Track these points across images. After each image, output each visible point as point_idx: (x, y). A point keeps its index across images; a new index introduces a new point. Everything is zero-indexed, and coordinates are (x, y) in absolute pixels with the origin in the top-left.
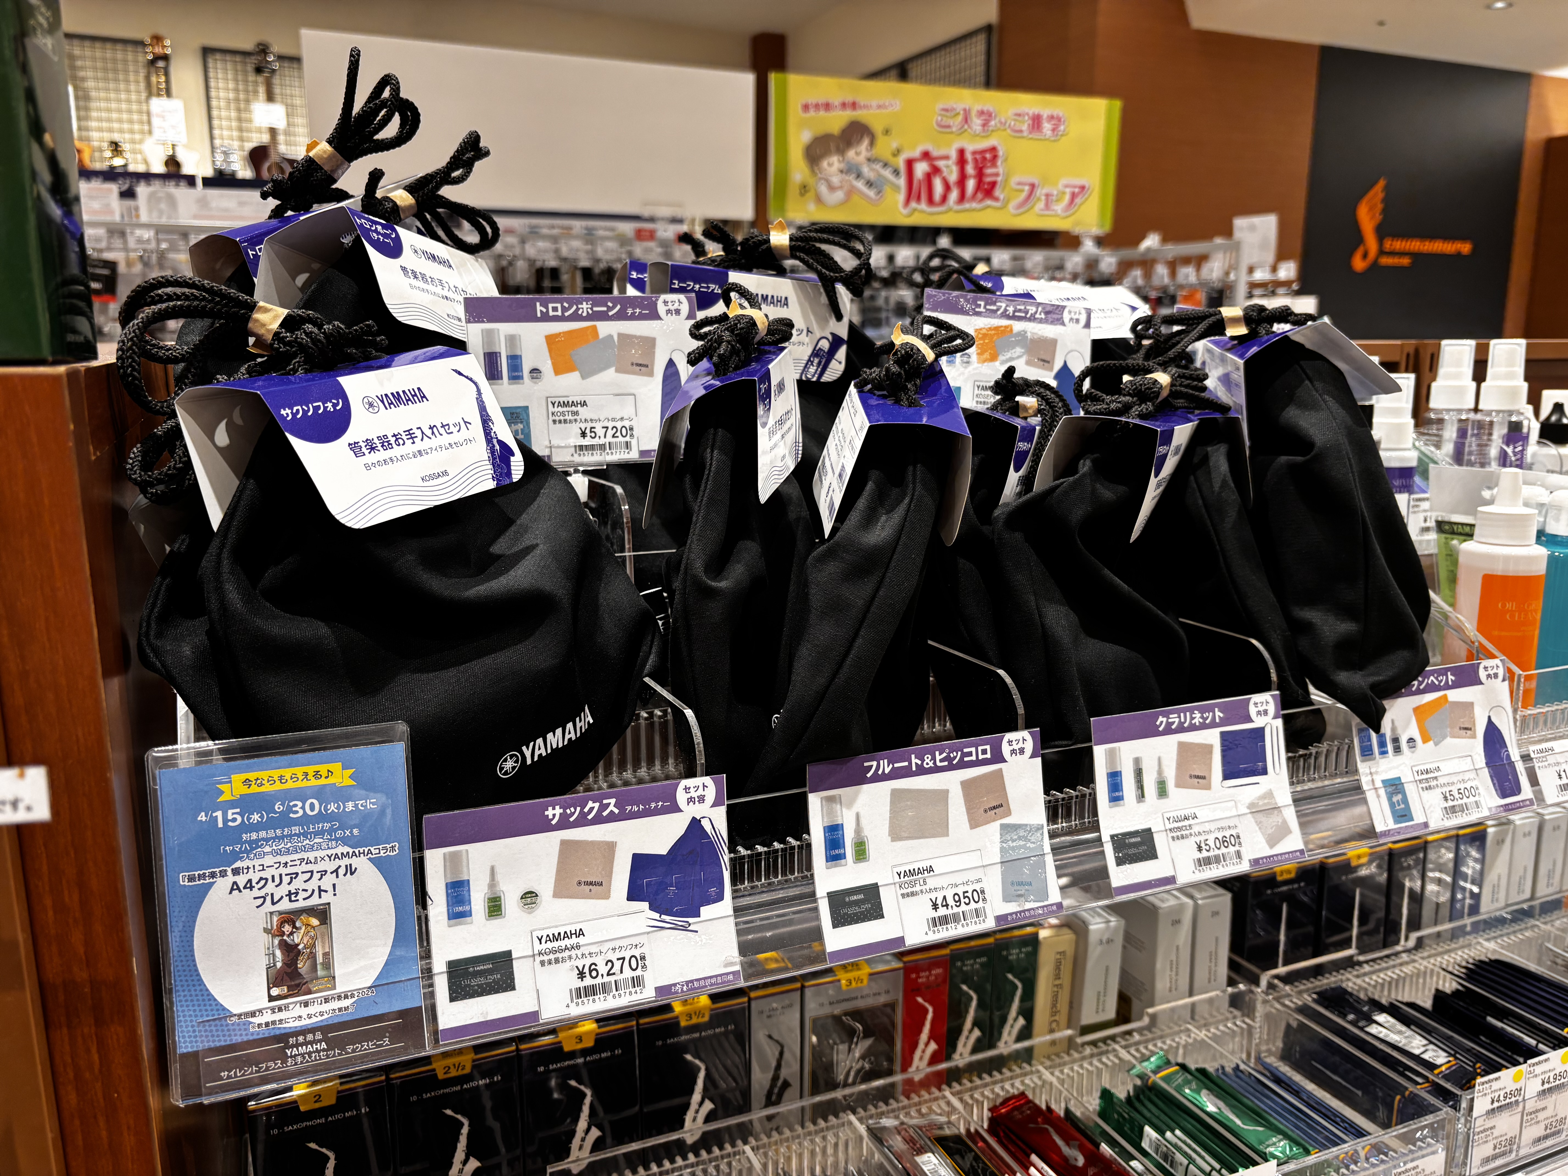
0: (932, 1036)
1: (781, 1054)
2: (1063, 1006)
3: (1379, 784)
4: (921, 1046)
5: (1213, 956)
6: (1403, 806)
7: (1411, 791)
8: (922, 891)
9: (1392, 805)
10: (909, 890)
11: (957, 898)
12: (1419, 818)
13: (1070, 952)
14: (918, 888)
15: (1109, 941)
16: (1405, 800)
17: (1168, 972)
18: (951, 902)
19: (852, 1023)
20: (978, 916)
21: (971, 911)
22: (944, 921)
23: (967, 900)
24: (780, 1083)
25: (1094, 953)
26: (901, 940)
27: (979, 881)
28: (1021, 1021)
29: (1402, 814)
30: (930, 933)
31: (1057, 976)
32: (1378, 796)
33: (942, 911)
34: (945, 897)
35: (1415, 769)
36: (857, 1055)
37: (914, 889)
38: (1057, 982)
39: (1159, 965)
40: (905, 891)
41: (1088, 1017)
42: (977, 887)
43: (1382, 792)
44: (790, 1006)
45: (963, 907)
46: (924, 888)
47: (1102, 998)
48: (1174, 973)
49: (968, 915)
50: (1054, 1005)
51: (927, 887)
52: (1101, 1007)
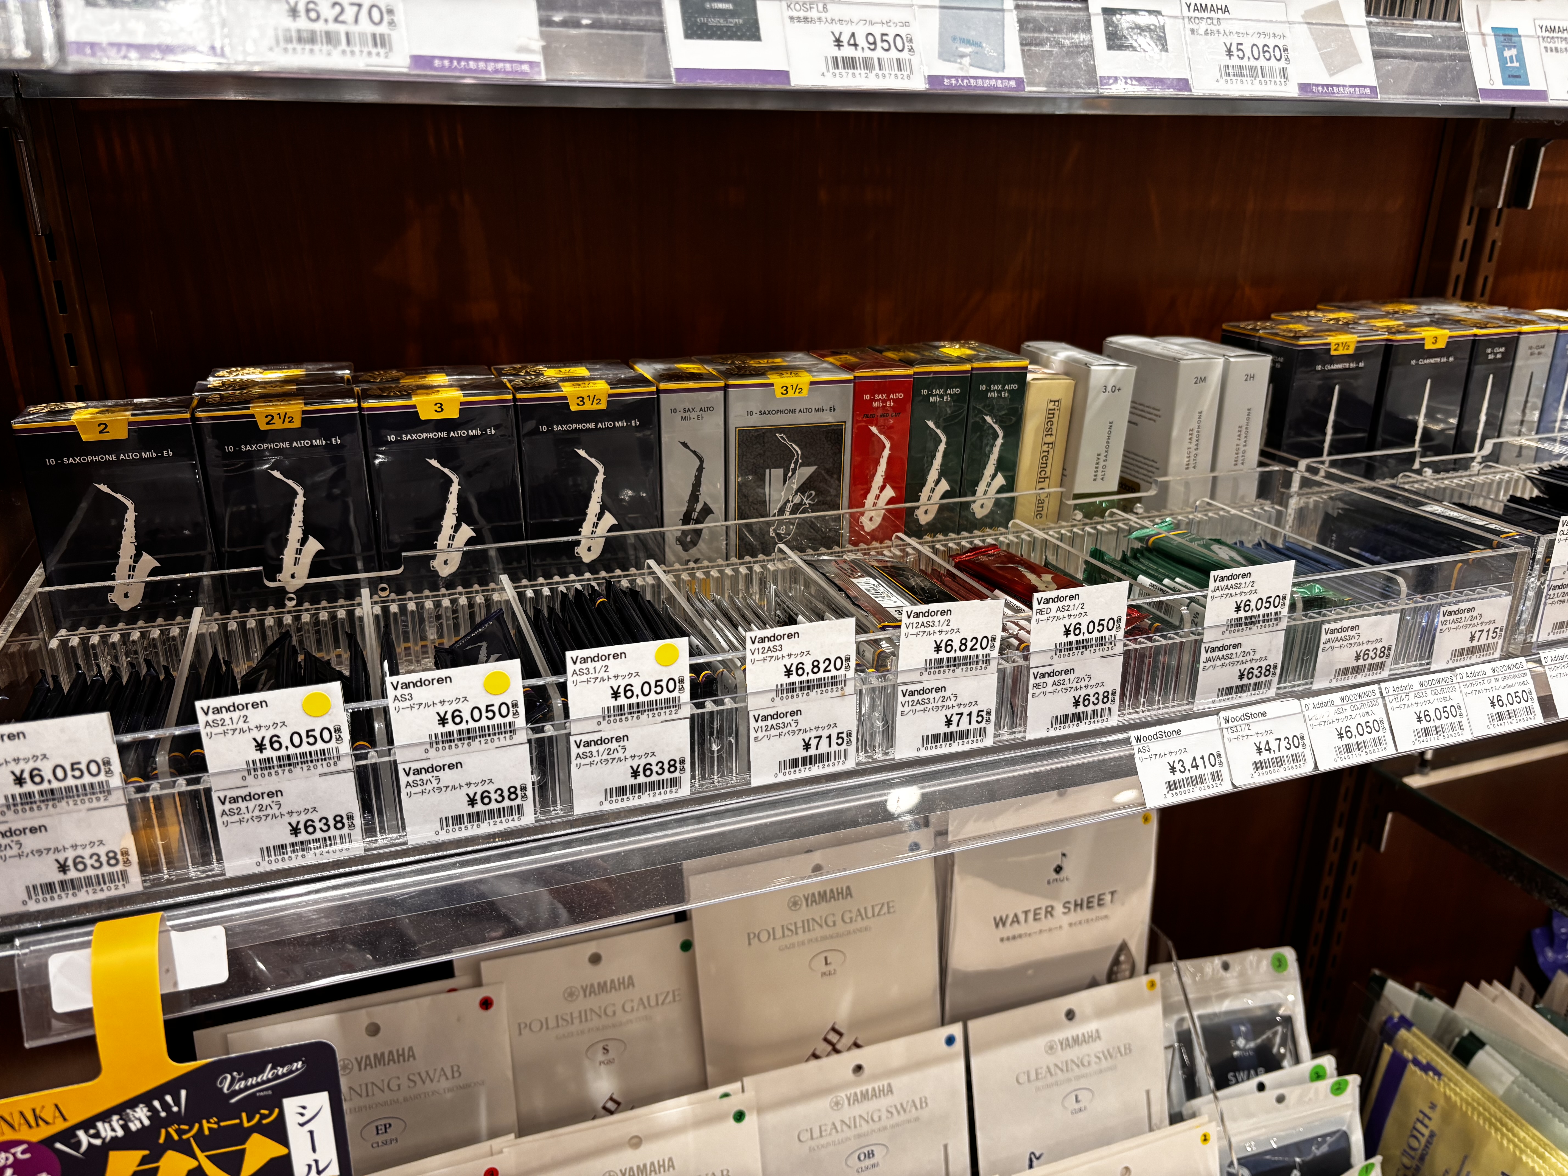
0: (889, 479)
1: (700, 469)
2: (1054, 469)
3: (1487, 29)
4: (875, 490)
5: (1243, 432)
6: (1516, 64)
7: (1531, 49)
8: (820, 19)
9: (1502, 60)
10: (802, 14)
11: (871, 39)
12: (1536, 84)
13: (1066, 403)
14: (813, 14)
15: (1115, 389)
16: (1520, 57)
17: (1187, 445)
18: (861, 41)
19: (788, 443)
20: (900, 69)
21: (890, 60)
22: (850, 63)
23: (886, 46)
24: (699, 507)
25: (1095, 402)
26: (786, 74)
27: (906, 24)
28: (1000, 480)
29: (1514, 74)
30: (829, 75)
31: (1048, 432)
32: (1485, 45)
33: (847, 51)
34: (853, 35)
35: (1538, 23)
36: (795, 487)
37: (808, 14)
38: (1049, 439)
39: (1175, 433)
40: (795, 14)
41: (1084, 483)
42: (903, 32)
43: (1491, 40)
44: (710, 409)
45: (879, 53)
46: (823, 15)
47: (1102, 463)
48: (1193, 446)
49: (886, 65)
50: (1043, 467)
51: (829, 15)
52: (1100, 474)
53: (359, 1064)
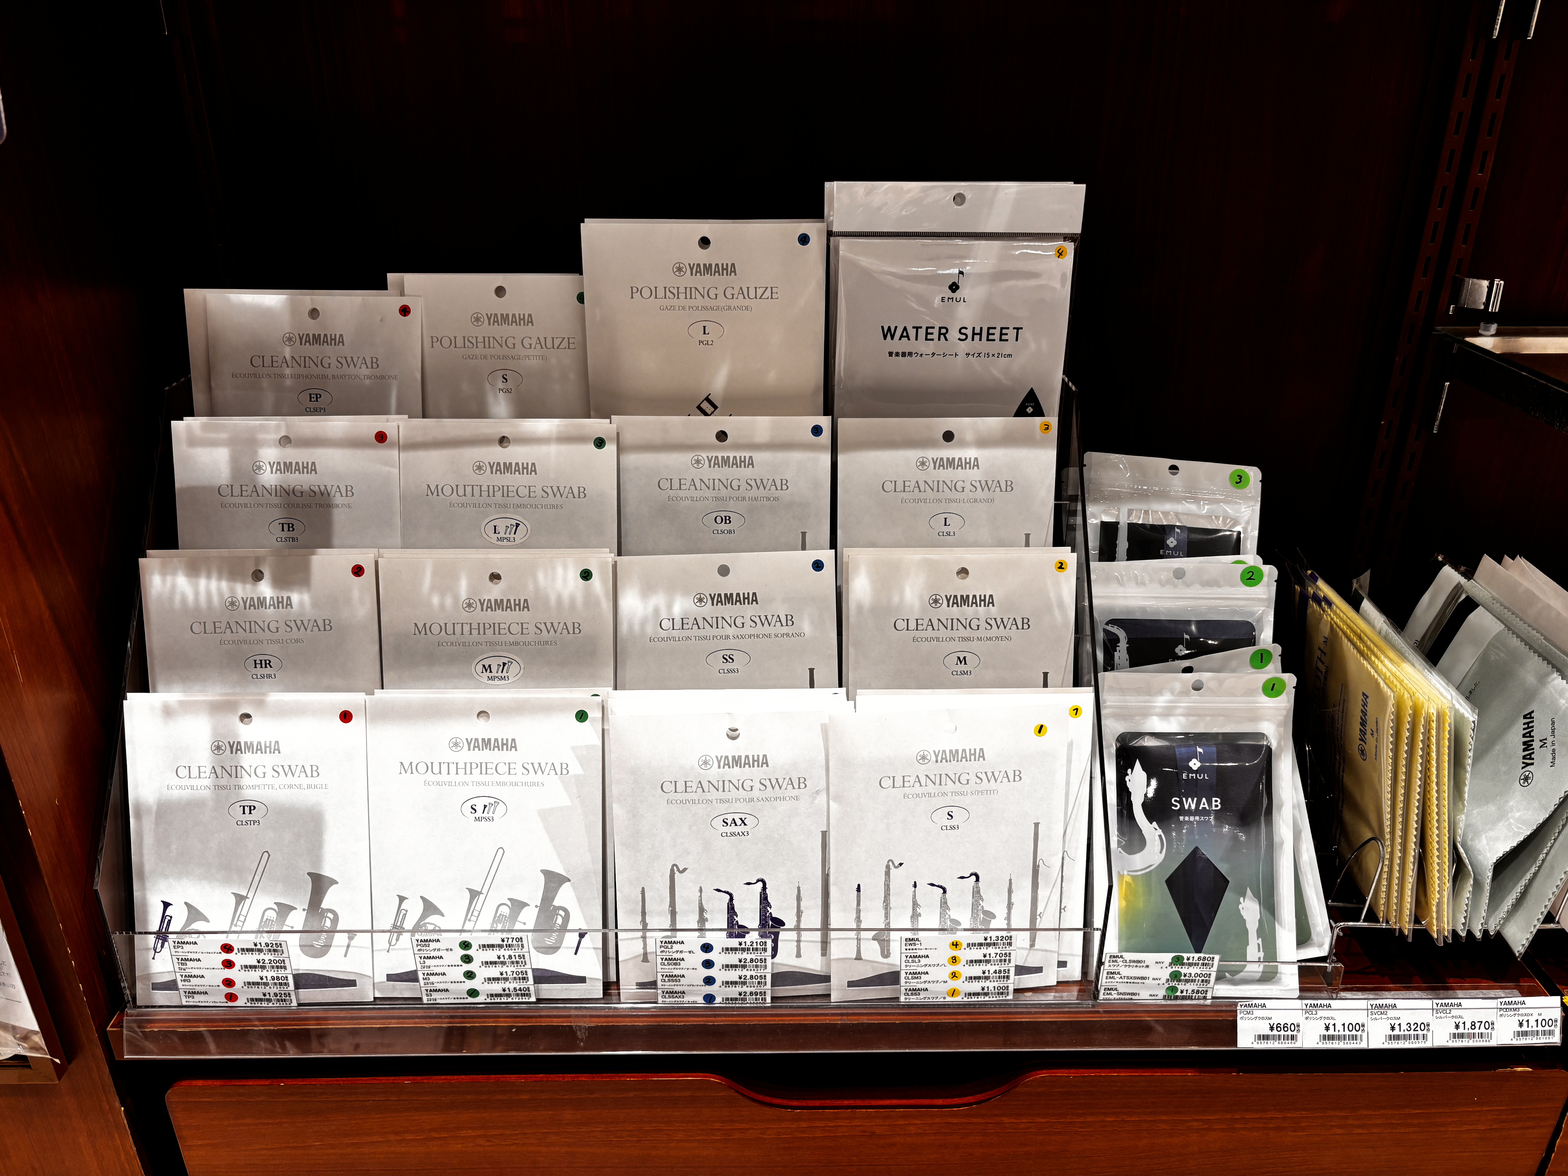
53: (301, 339)
